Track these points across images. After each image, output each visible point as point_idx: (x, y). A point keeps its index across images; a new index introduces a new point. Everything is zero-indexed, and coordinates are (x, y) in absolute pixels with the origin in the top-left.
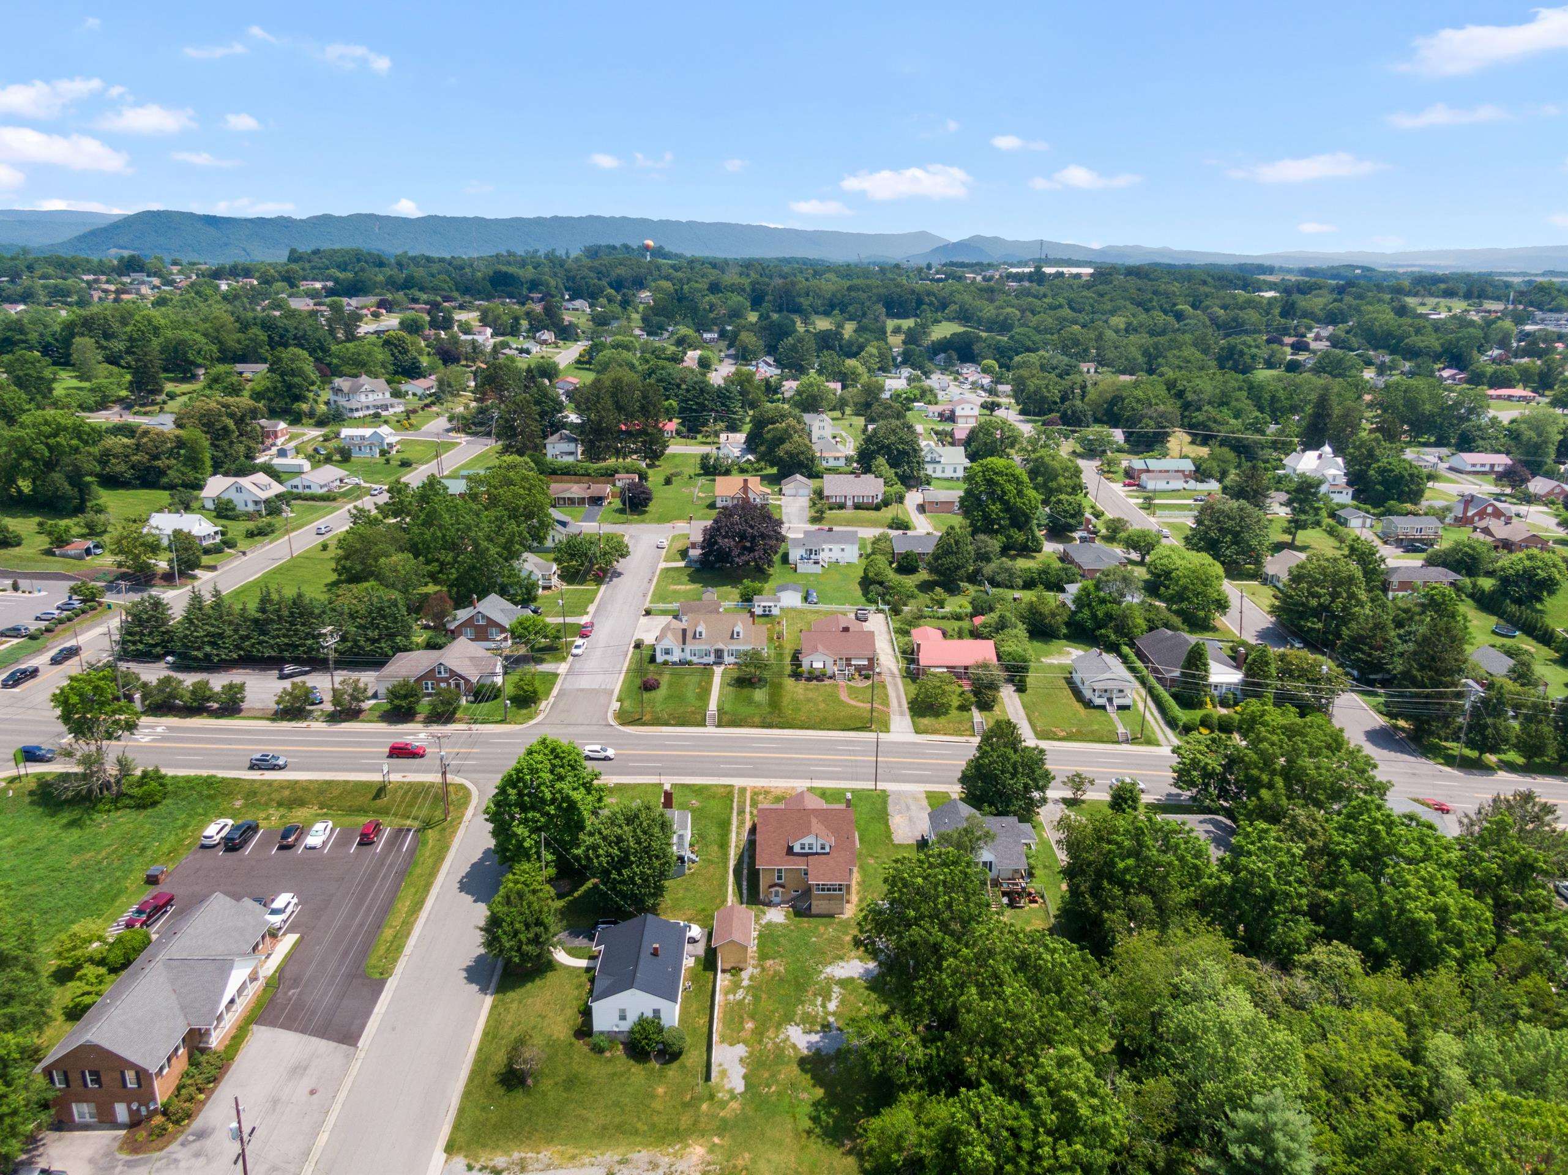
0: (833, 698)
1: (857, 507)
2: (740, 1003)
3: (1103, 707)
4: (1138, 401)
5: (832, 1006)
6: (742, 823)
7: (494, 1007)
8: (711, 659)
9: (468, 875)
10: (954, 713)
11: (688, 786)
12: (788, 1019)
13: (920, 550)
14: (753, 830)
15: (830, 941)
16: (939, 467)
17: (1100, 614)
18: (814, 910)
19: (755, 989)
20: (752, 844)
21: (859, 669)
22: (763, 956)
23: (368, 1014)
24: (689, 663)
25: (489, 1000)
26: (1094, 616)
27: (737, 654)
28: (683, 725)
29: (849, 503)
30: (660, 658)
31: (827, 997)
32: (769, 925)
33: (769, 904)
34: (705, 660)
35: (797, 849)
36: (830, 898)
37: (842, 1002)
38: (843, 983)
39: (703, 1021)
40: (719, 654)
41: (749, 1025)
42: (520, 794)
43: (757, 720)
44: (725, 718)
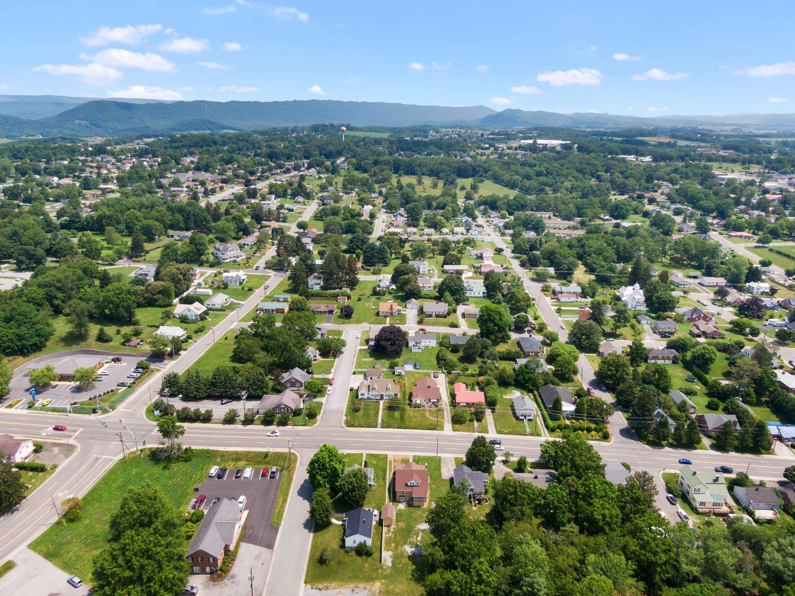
0: (423, 416)
1: (437, 316)
2: (390, 537)
3: (523, 420)
4: (561, 256)
5: (419, 539)
6: (390, 470)
7: (314, 537)
8: (379, 398)
9: (300, 489)
10: (468, 422)
11: (372, 455)
12: (405, 543)
13: (460, 343)
14: (394, 473)
15: (419, 516)
16: (472, 292)
17: (527, 378)
18: (414, 505)
19: (395, 533)
20: (394, 479)
21: (433, 403)
22: (398, 521)
23: (275, 539)
24: (371, 399)
25: (312, 535)
26: (524, 379)
27: (388, 396)
28: (369, 427)
29: (434, 314)
30: (360, 397)
31: (417, 536)
32: (399, 510)
33: (399, 502)
34: (377, 398)
35: (409, 484)
36: (419, 501)
37: (422, 537)
38: (423, 531)
39: (379, 543)
40: (382, 396)
41: (393, 545)
42: (319, 465)
43: (396, 425)
44: (385, 424)
